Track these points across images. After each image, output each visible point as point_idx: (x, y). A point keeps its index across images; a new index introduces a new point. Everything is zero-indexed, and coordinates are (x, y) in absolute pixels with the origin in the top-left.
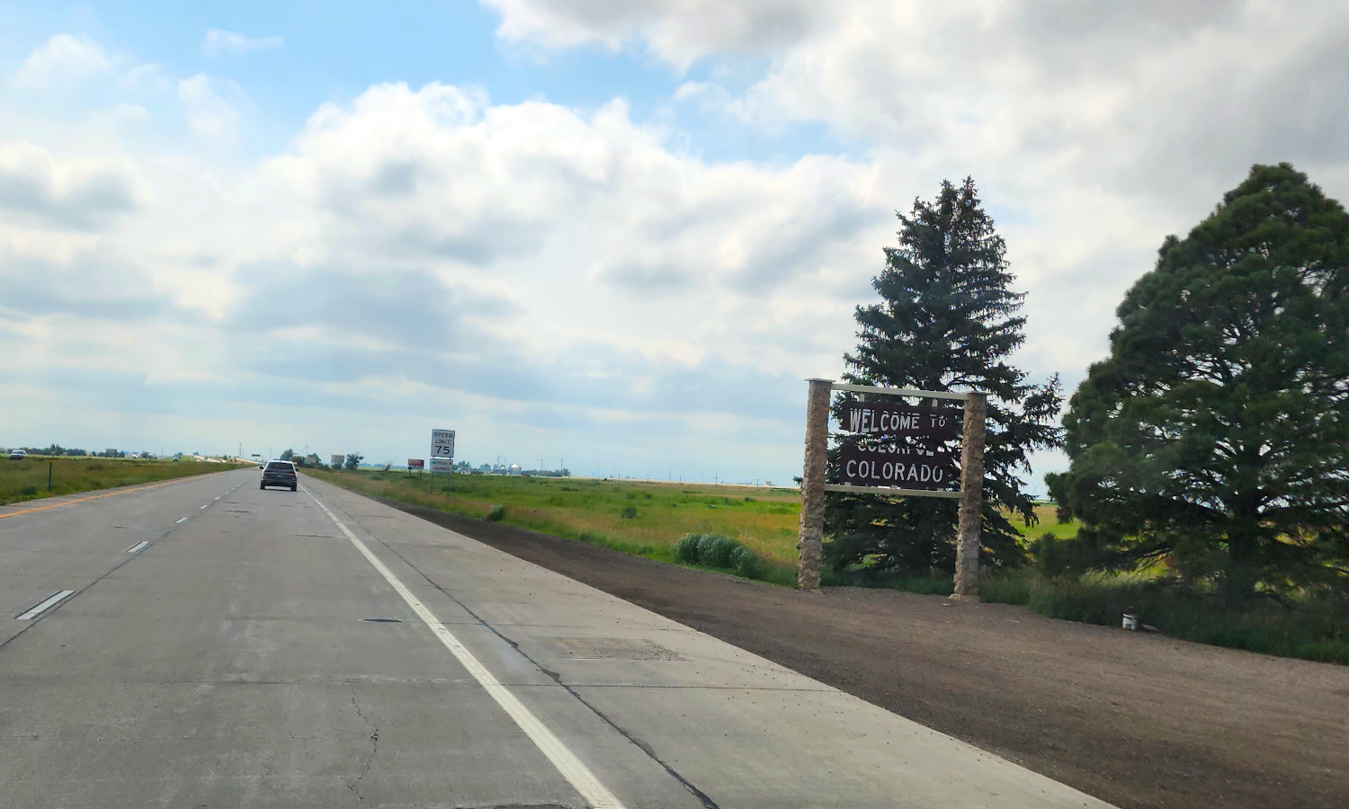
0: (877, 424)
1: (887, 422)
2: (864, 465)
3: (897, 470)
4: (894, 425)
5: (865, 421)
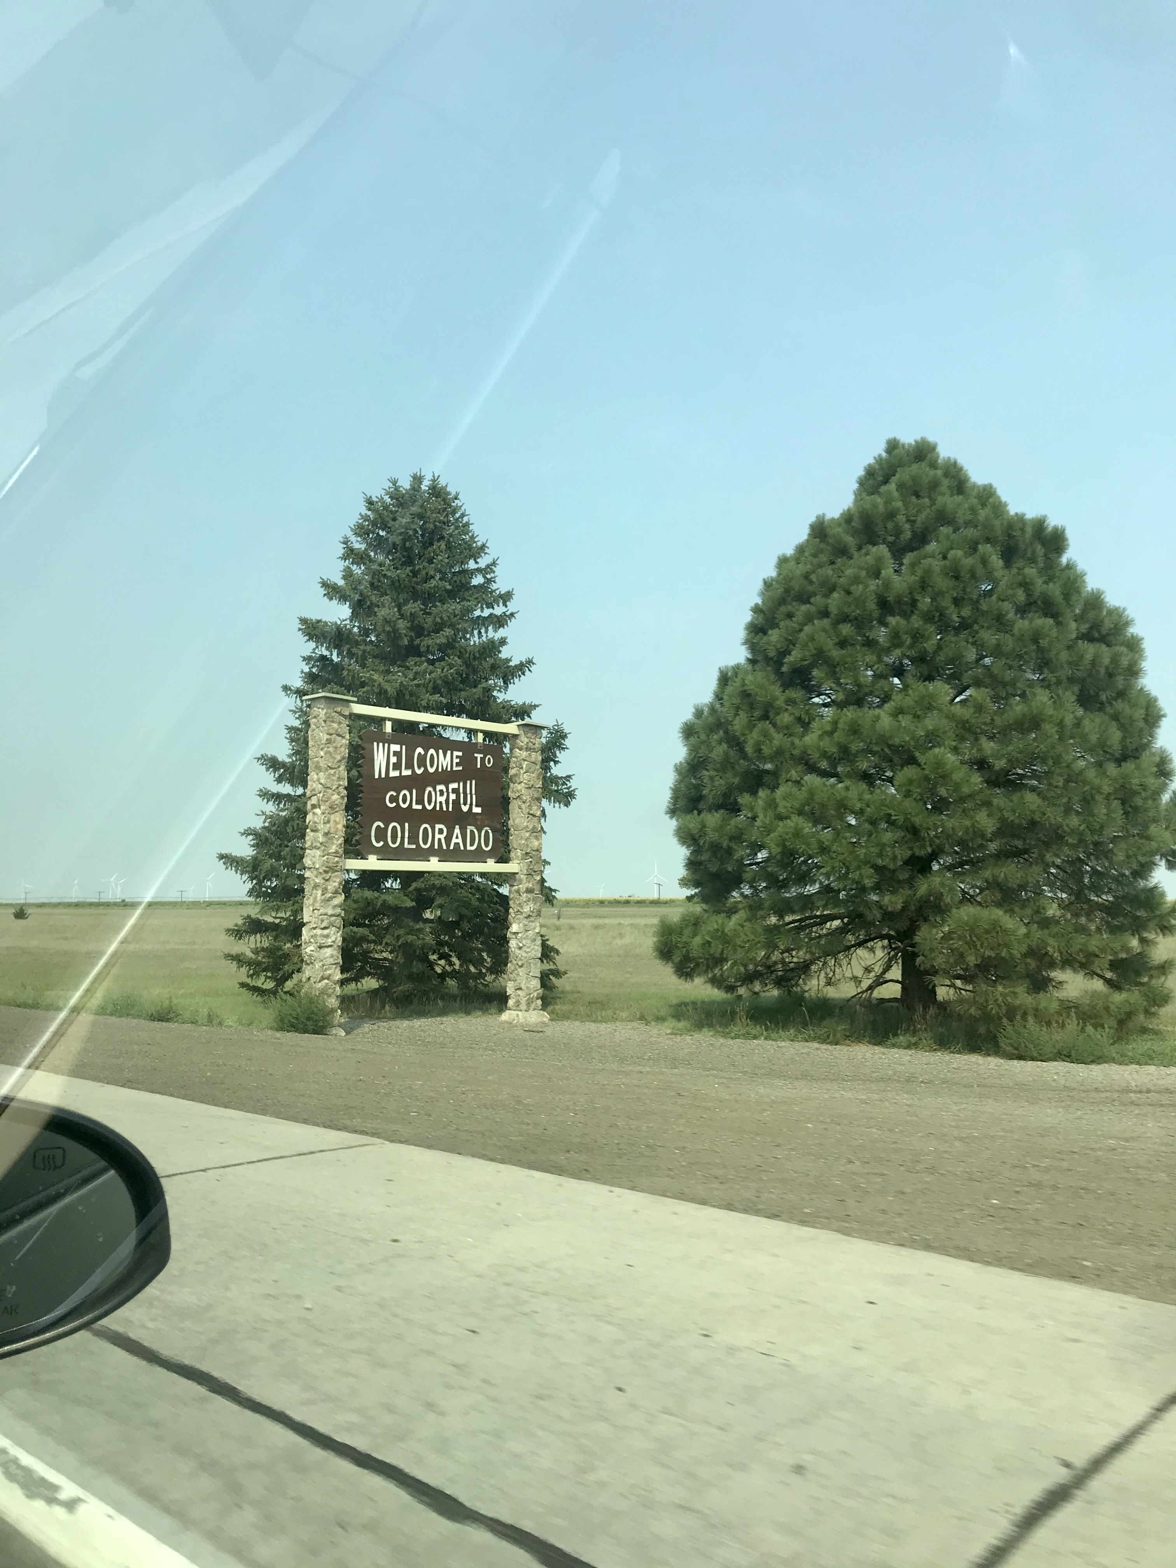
0: (410, 765)
1: (422, 761)
2: (394, 829)
3: (437, 836)
4: (432, 766)
5: (393, 760)
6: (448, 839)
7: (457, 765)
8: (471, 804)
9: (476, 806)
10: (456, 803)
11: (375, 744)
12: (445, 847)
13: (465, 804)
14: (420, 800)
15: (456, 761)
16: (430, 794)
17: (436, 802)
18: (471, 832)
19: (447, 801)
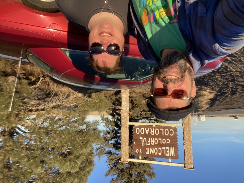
0: (163, 150)
1: (159, 151)
2: (167, 134)
3: (153, 132)
5: (168, 152)
6: (150, 131)
7: (148, 150)
8: (143, 140)
9: (141, 140)
10: (148, 140)
11: (174, 156)
12: (151, 129)
13: (145, 140)
14: (159, 141)
15: (148, 151)
16: (156, 142)
17: (154, 140)
18: (143, 133)
19: (151, 140)
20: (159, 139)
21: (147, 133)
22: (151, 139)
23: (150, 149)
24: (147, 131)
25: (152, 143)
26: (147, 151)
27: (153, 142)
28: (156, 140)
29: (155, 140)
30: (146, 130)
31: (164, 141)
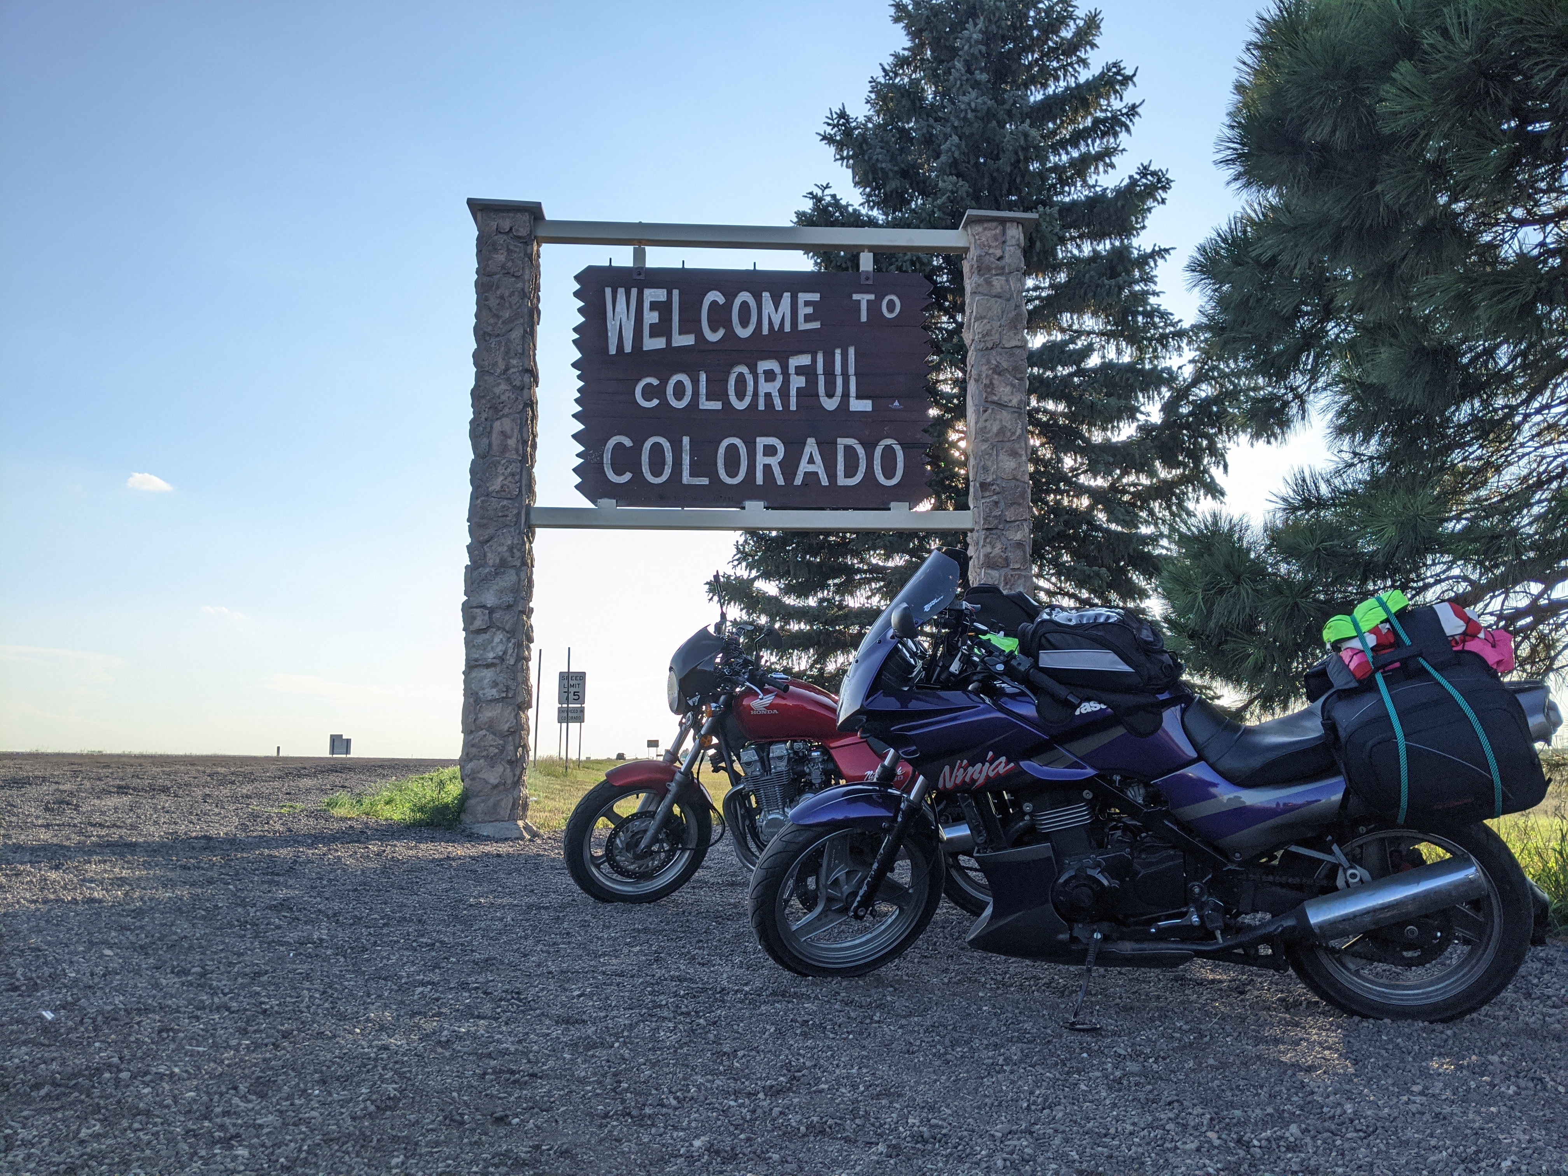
0: (690, 324)
1: (719, 316)
2: (657, 449)
3: (761, 460)
4: (744, 323)
5: (651, 317)
6: (789, 465)
7: (808, 318)
8: (846, 395)
9: (860, 397)
10: (808, 394)
11: (608, 291)
12: (780, 481)
13: (830, 395)
14: (717, 392)
15: (803, 311)
16: (741, 380)
17: (756, 394)
18: (848, 449)
19: (784, 392)
20: (717, 405)
21: (811, 447)
22: (779, 406)
23: (787, 328)
24: (811, 461)
25: (770, 376)
26: (809, 310)
27: (762, 379)
28: (741, 396)
29: (748, 400)
30: (818, 467)
31: (679, 391)
